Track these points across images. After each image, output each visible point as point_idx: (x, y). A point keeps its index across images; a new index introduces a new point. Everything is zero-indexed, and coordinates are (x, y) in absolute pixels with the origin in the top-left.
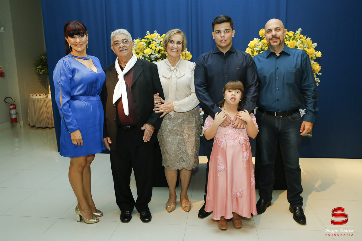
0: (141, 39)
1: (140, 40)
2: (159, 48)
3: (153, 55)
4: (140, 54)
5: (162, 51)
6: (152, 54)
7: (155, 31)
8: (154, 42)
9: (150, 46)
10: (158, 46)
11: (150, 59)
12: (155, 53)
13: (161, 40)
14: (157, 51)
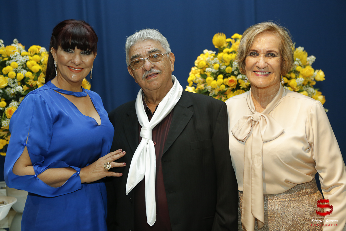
2: (22, 74)
3: (12, 88)
6: (8, 86)
9: (4, 70)
10: (22, 71)
11: (4, 96)
12: (15, 84)
13: (27, 59)
14: (20, 80)
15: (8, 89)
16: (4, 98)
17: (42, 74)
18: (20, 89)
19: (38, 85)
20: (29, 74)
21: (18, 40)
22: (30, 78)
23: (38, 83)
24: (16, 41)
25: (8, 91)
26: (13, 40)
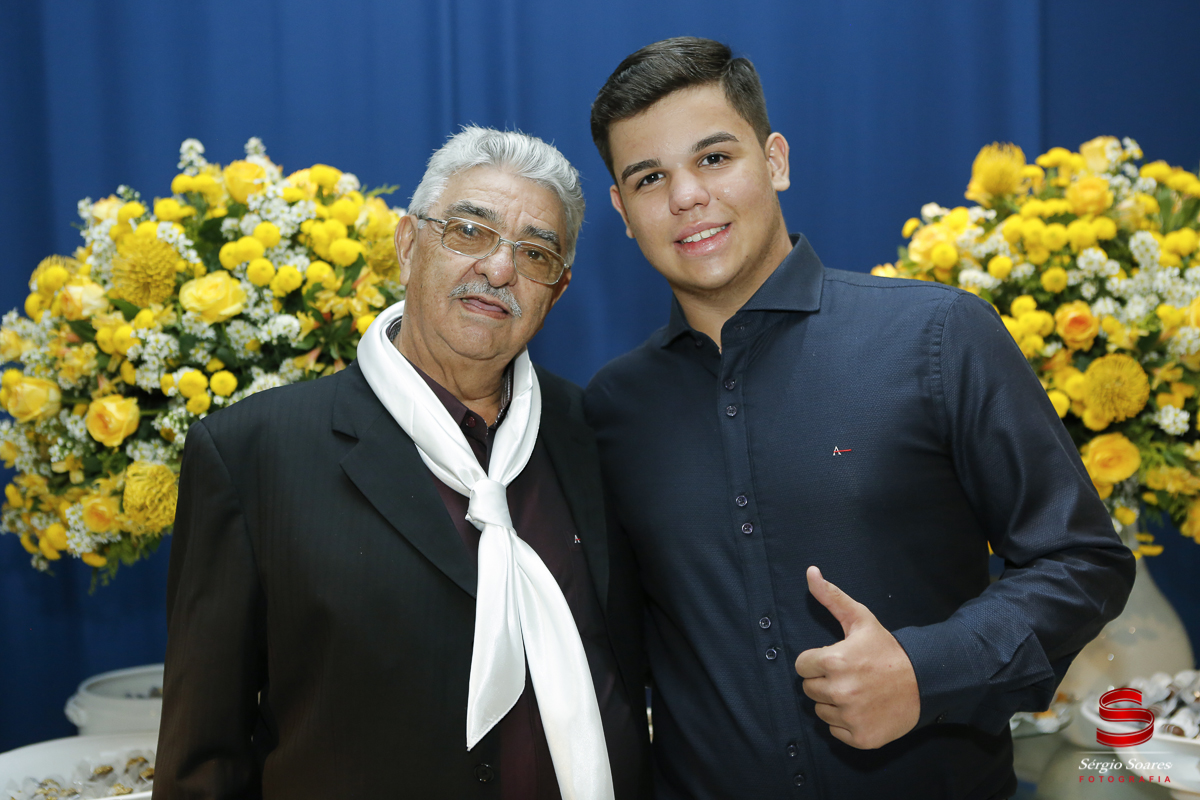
0: (148, 201)
1: (137, 208)
2: (294, 270)
3: (254, 323)
4: (145, 316)
5: (321, 295)
6: (241, 317)
7: (253, 143)
8: (247, 221)
9: (228, 252)
10: (288, 258)
11: (221, 351)
12: (263, 305)
13: (310, 213)
14: (282, 294)
15: (238, 325)
16: (222, 359)
17: (368, 274)
18: (290, 325)
19: (355, 314)
20: (320, 271)
21: (264, 143)
22: (325, 285)
23: (356, 305)
24: (256, 148)
25: (238, 332)
26: (246, 141)
